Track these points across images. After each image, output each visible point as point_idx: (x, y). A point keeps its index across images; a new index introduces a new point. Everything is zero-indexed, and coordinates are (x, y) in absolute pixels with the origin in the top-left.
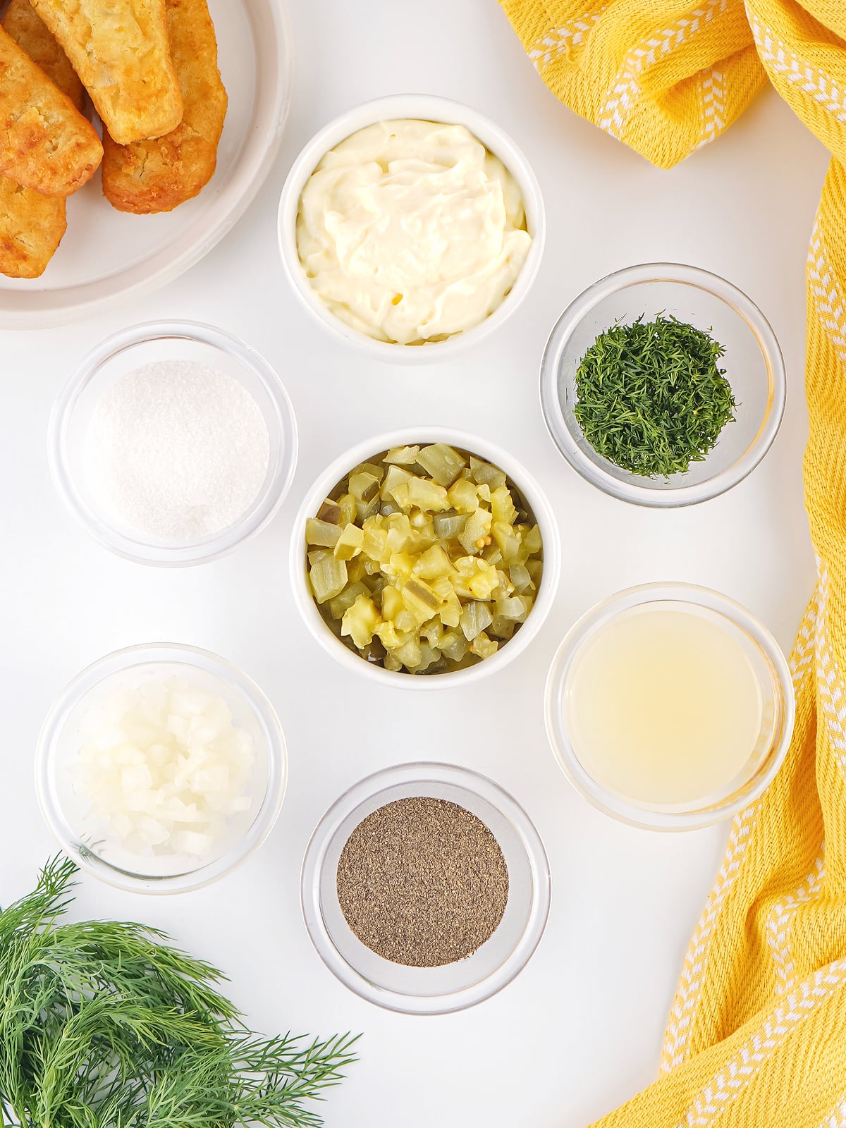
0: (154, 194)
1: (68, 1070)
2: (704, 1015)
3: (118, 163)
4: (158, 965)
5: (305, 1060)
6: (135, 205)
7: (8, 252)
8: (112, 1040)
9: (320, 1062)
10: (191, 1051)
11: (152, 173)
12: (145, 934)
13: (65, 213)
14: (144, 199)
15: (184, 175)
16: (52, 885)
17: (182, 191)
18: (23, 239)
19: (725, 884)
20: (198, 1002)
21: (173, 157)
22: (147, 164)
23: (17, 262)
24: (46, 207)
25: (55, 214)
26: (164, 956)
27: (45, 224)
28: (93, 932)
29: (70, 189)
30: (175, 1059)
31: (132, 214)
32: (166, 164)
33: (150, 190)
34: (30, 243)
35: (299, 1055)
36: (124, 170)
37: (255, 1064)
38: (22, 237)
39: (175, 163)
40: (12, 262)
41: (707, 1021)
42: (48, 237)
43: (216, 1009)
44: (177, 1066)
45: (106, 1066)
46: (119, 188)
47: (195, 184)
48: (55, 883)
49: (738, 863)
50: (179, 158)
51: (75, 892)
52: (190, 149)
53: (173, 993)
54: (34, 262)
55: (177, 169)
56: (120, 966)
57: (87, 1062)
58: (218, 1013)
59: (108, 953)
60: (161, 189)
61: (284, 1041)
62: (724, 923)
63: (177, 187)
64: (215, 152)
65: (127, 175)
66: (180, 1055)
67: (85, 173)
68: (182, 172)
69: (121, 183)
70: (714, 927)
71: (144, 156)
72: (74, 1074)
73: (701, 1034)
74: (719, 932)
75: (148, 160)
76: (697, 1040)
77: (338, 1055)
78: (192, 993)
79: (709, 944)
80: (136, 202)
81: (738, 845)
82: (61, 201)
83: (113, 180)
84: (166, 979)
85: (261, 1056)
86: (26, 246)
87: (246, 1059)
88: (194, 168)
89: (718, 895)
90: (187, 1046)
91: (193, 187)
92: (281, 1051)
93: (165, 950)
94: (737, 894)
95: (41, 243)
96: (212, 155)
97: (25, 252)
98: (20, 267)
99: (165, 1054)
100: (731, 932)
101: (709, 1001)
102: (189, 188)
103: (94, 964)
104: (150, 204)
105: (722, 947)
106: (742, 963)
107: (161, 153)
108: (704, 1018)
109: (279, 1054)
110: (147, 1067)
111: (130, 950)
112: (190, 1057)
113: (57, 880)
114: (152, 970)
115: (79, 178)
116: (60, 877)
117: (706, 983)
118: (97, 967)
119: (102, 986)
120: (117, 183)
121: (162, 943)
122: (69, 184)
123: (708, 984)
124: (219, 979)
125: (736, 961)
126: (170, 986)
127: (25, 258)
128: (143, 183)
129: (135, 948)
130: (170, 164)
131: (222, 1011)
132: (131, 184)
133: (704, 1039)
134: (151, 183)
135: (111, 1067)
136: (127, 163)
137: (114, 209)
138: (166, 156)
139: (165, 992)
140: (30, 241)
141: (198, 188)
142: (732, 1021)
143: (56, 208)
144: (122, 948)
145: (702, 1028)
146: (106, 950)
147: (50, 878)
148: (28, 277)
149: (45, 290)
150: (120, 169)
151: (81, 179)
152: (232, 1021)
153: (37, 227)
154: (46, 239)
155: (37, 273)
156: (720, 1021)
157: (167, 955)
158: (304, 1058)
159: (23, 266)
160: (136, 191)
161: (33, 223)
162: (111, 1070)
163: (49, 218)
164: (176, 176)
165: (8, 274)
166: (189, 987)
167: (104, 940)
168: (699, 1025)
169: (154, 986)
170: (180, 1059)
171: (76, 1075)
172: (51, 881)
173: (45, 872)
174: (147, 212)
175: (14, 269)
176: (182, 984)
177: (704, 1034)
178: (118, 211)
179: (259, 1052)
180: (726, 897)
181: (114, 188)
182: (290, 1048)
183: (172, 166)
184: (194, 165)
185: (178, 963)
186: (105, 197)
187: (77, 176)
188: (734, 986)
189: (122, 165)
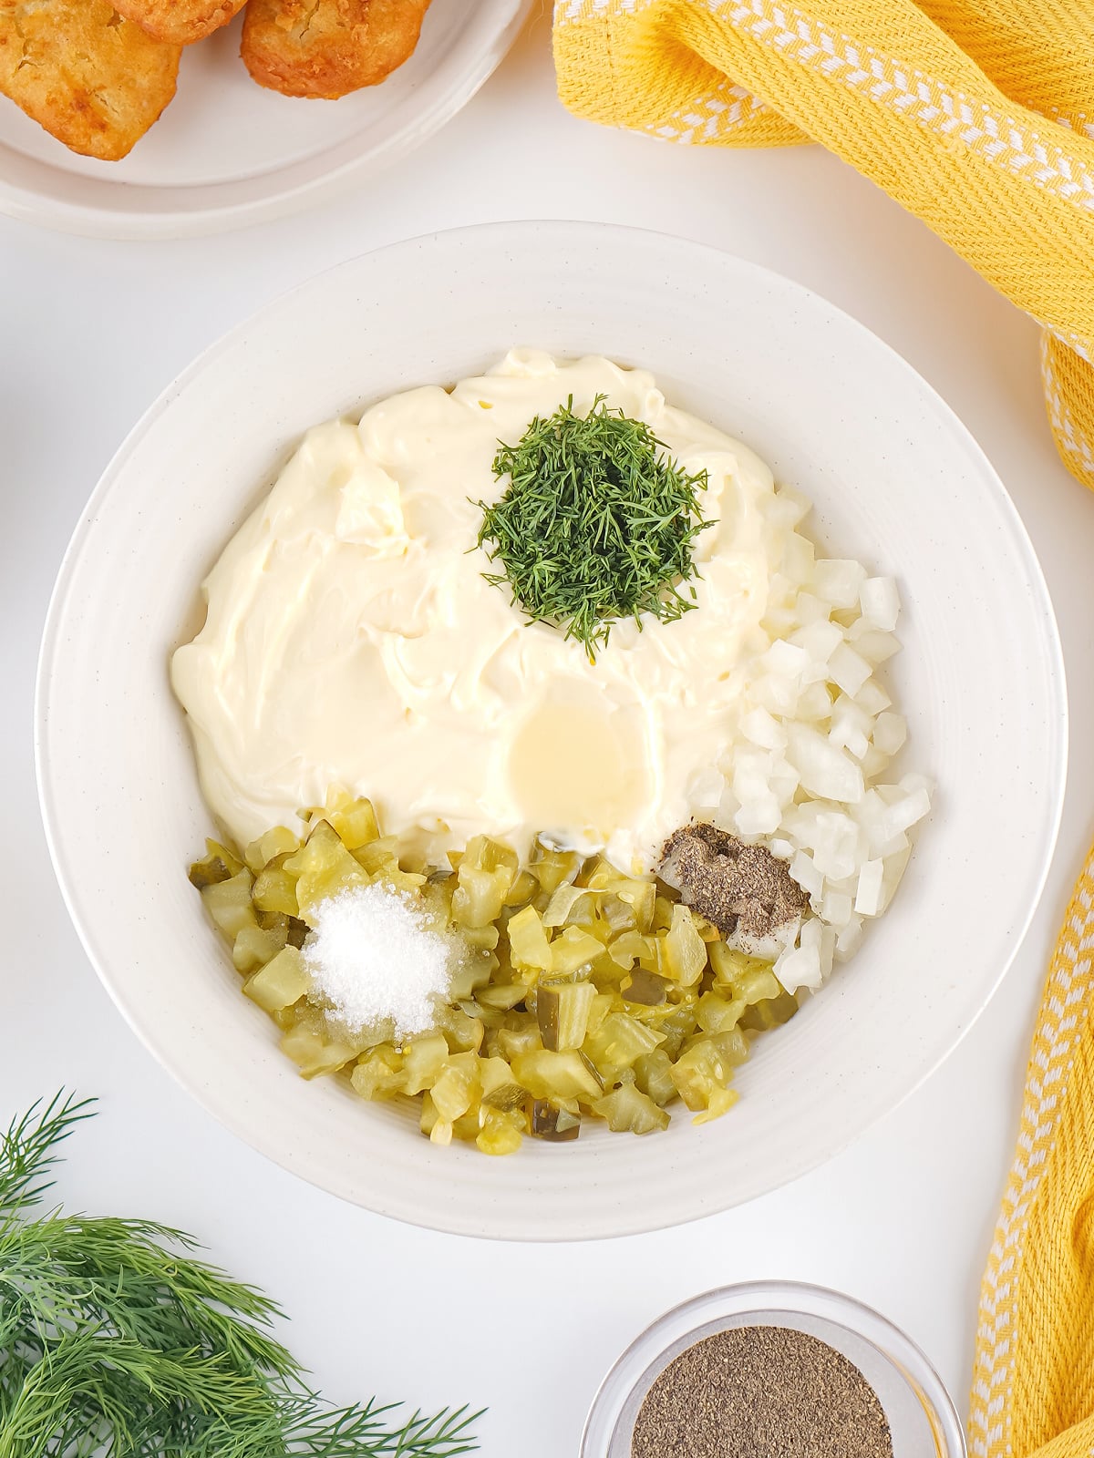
0: (316, 68)
1: (30, 1443)
2: (1026, 1391)
3: (272, 10)
4: (179, 1290)
5: (396, 1445)
6: (284, 79)
7: (79, 113)
8: (102, 1401)
9: (419, 1448)
10: (222, 1423)
11: (320, 35)
12: (161, 1241)
13: (177, 73)
14: (301, 73)
15: (367, 47)
16: (20, 1160)
17: (358, 73)
18: (106, 98)
19: (1026, 1187)
20: (238, 1348)
21: (355, 16)
22: (315, 19)
23: (90, 131)
24: (149, 57)
25: (161, 70)
26: (187, 1275)
27: (144, 81)
28: (80, 1234)
29: (192, 34)
30: (197, 1433)
31: (277, 94)
32: (343, 25)
33: (311, 61)
34: (116, 106)
35: (390, 1437)
36: (279, 22)
37: (321, 1448)
38: (105, 94)
39: (357, 26)
40: (82, 129)
41: (1031, 1400)
42: (145, 103)
43: (266, 1361)
44: (199, 1446)
45: (89, 1437)
46: (265, 48)
47: (380, 63)
48: (24, 1156)
49: (1043, 1152)
50: (363, 20)
51: (55, 1172)
52: (383, 9)
53: (199, 1333)
54: (117, 135)
55: (358, 34)
56: (119, 1289)
57: (60, 1433)
58: (266, 1367)
59: (101, 1268)
60: (329, 62)
61: (365, 1412)
62: (1036, 1245)
63: (353, 65)
64: (420, 22)
65: (282, 30)
66: (206, 1428)
67: (219, 13)
68: (365, 40)
69: (269, 41)
70: (1020, 1254)
71: (313, 6)
72: (41, 1448)
73: (1025, 1420)
74: (1029, 1262)
75: (317, 14)
76: (1020, 1430)
77: (448, 1439)
78: (229, 1335)
79: (1016, 1280)
80: (287, 75)
81: (1040, 1126)
82: (174, 53)
83: (259, 33)
84: (190, 1311)
85: (331, 1436)
86: (109, 109)
87: (306, 1439)
88: (383, 39)
89: (1016, 1205)
90: (216, 1415)
91: (377, 69)
92: (360, 1428)
93: (191, 1266)
94: (1051, 1200)
95: (132, 110)
96: (415, 26)
97: (105, 118)
98: (94, 140)
99: (183, 1427)
100: (1048, 1258)
101: (1030, 1368)
102: (371, 69)
103: (81, 1282)
104: (308, 82)
105: (1038, 1284)
106: (1074, 1306)
107: (338, 7)
108: (1027, 1395)
109: (358, 1434)
110: (154, 1444)
111: (136, 1265)
112: (221, 1431)
113: (28, 1151)
114: (170, 1297)
115: (209, 18)
116: (33, 1148)
117: (1020, 1340)
118: (84, 1287)
119: (88, 1314)
120: (265, 40)
121: (185, 1254)
122: (191, 23)
123: (1025, 1342)
124: (271, 1315)
125: (1062, 1301)
126: (195, 1322)
127: (103, 127)
128: (303, 47)
129: (145, 1262)
130: (348, 25)
131: (275, 1366)
132: (285, 45)
133: (1030, 1427)
134: (316, 49)
135: (98, 1440)
136: (284, 11)
137: (252, 80)
138: (346, 11)
139: (187, 1331)
140: (117, 103)
141: (384, 72)
142: (1070, 1395)
143: (165, 61)
144: (123, 1259)
145: (1026, 1411)
146: (100, 1264)
147: (15, 1148)
148: (103, 157)
149: (124, 183)
150: (272, 19)
151: (212, 20)
152: (290, 1380)
153: (131, 84)
154: (141, 104)
155: (119, 154)
156: (1050, 1397)
157: (194, 1274)
158: (394, 1443)
159: (98, 138)
160: (290, 58)
161: (125, 77)
162: (97, 1447)
163: (150, 73)
164: (354, 45)
165: (74, 147)
166: (226, 1325)
167: (97, 1248)
168: (1020, 1406)
169: (172, 1321)
170: (206, 1433)
171: (43, 1451)
172: (18, 1154)
173: (8, 1139)
174: (302, 94)
175: (83, 142)
176: (216, 1321)
177: (1030, 1419)
178: (256, 85)
179: (327, 1429)
180: (1032, 1207)
181: (258, 48)
182: (375, 1425)
183: (352, 29)
184: (385, 34)
185: (209, 1285)
186: (241, 60)
187: (205, 14)
188: (1065, 1341)
189: (276, 14)
